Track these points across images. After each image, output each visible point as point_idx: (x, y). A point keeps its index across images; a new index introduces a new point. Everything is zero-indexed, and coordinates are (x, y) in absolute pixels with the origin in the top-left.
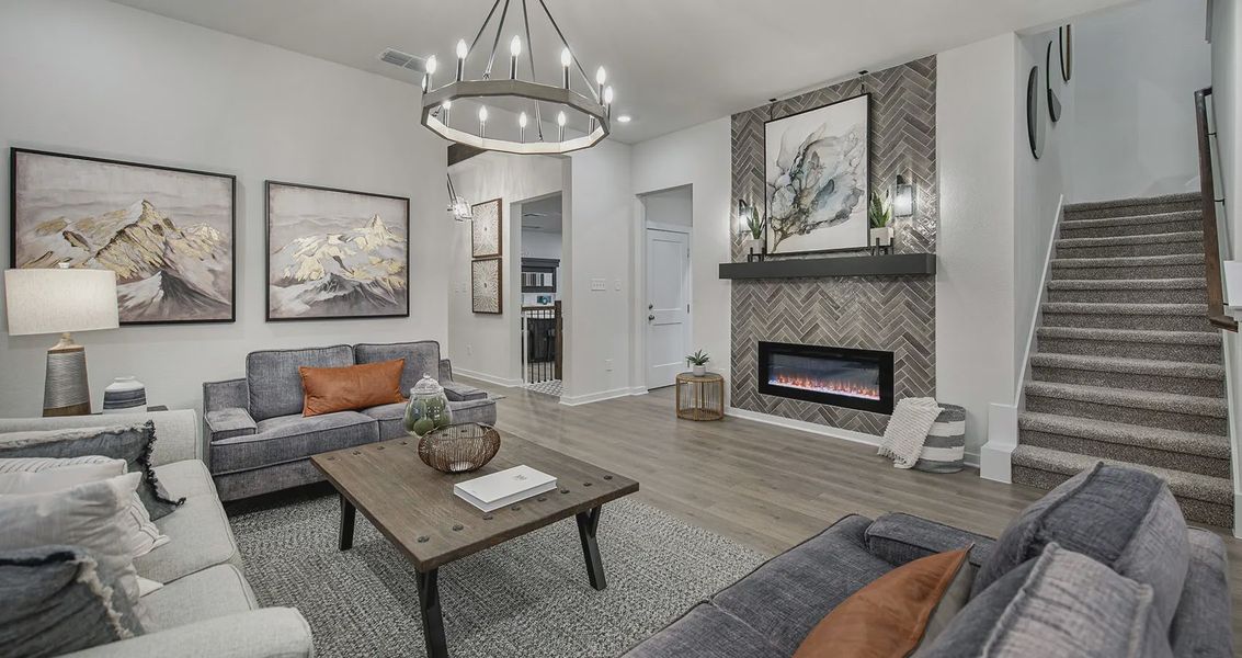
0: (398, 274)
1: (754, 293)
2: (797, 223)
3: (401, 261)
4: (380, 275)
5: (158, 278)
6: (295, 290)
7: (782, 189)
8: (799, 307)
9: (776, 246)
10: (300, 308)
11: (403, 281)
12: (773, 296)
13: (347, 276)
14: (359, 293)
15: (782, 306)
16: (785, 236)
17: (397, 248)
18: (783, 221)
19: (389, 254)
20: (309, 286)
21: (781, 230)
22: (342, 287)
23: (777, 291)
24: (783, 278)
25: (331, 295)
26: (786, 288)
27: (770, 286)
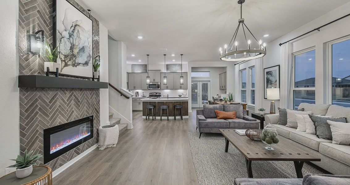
1: (40, 97)
2: (72, 60)
7: (65, 39)
8: (66, 103)
9: (62, 69)
12: (53, 98)
15: (58, 103)
16: (66, 65)
18: (66, 56)
21: (64, 61)
23: (55, 96)
24: (59, 88)
26: (59, 93)
27: (51, 93)
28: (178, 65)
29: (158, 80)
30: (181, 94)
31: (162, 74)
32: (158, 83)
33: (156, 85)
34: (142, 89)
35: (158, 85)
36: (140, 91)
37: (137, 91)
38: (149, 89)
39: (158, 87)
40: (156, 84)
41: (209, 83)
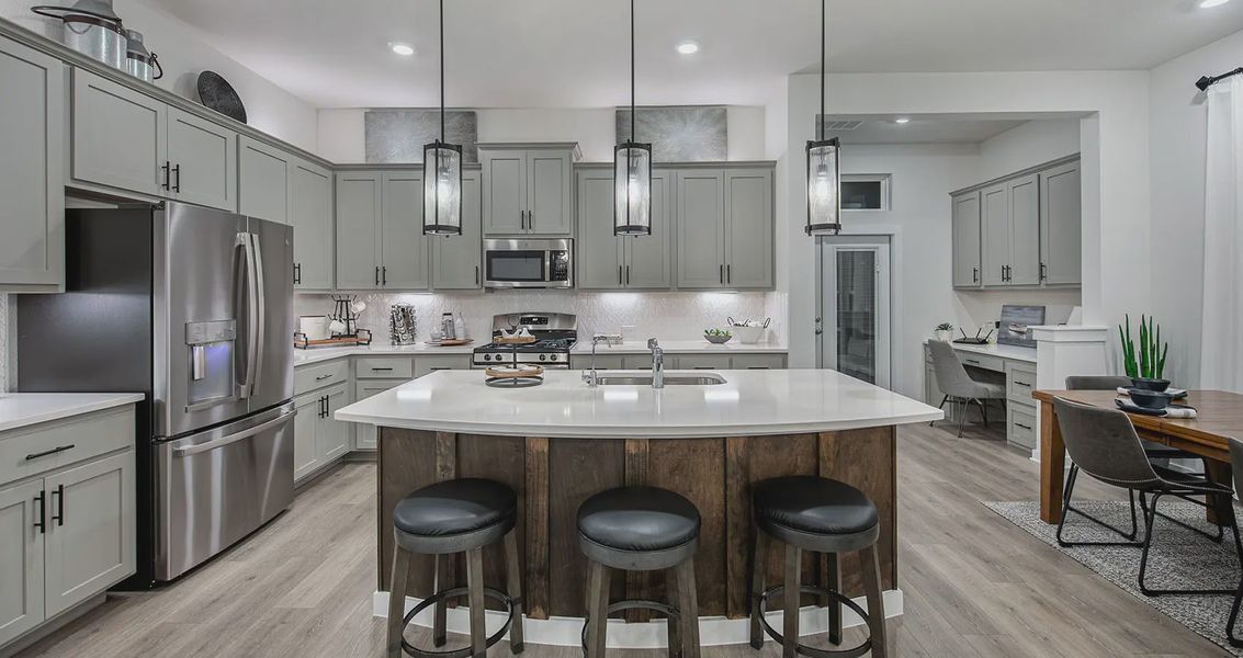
28: (698, 113)
29: (551, 222)
30: (724, 328)
31: (584, 174)
32: (554, 238)
33: (541, 254)
34: (437, 291)
35: (556, 253)
36: (424, 304)
37: (406, 299)
38: (488, 283)
39: (558, 274)
40: (545, 246)
41: (882, 251)
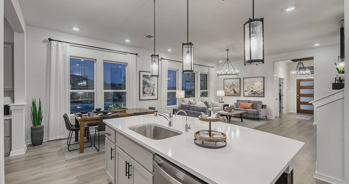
0: (262, 90)
3: (262, 88)
4: (259, 90)
5: (233, 91)
6: (247, 92)
10: (247, 95)
11: (263, 91)
13: (253, 90)
14: (255, 93)
17: (262, 85)
19: (260, 86)
20: (248, 92)
22: (253, 92)
25: (251, 93)
